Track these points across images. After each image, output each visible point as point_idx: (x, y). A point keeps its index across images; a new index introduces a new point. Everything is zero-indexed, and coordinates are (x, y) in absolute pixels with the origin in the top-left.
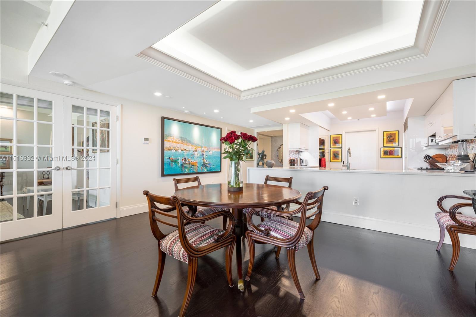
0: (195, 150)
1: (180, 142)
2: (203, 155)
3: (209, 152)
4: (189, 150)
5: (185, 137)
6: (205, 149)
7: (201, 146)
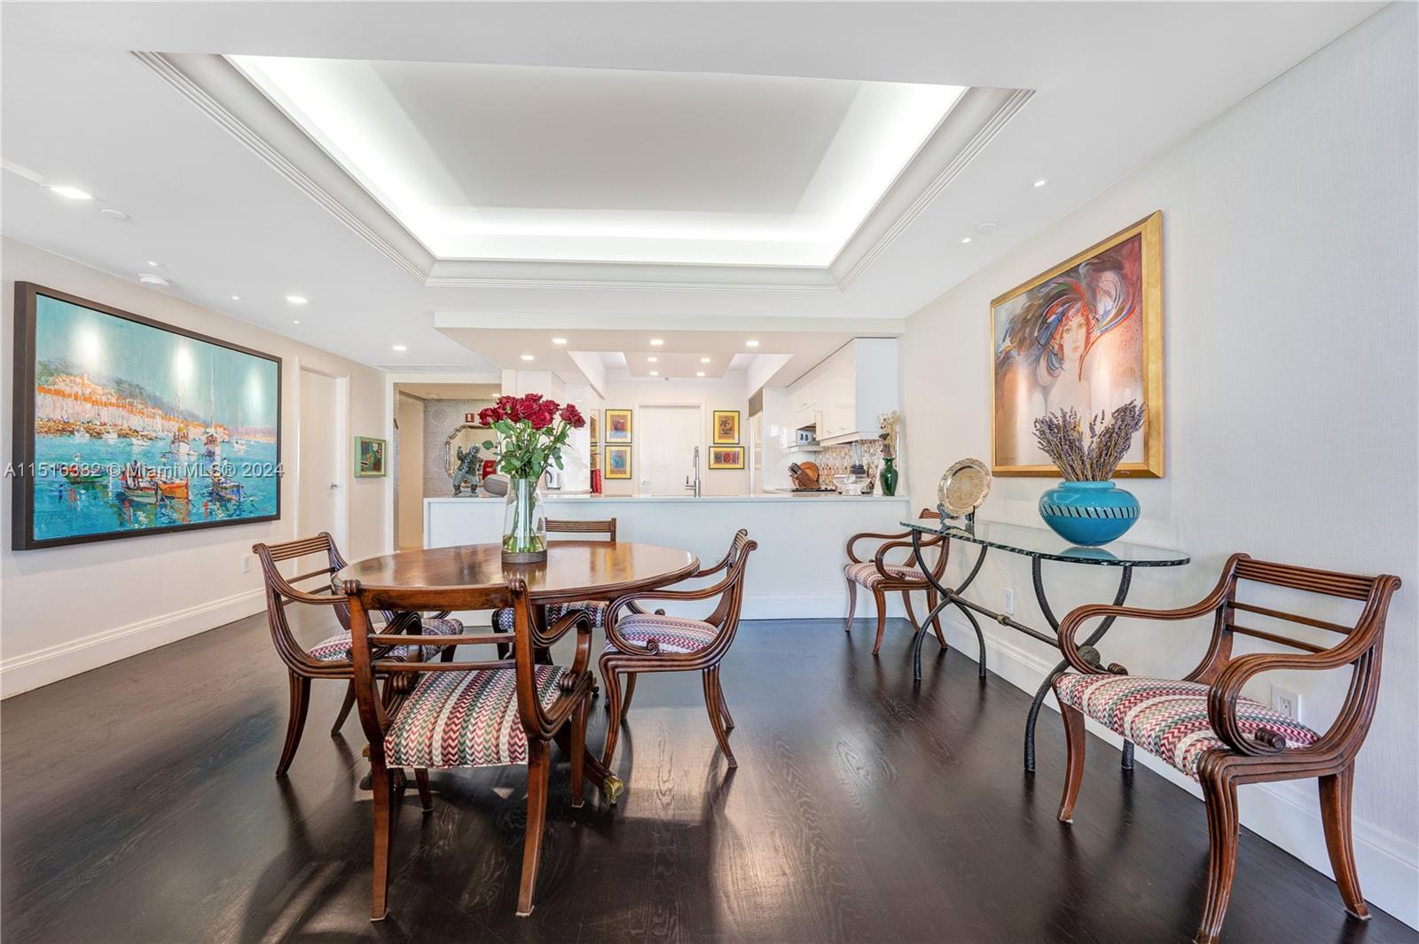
0: (180, 438)
1: (114, 401)
2: (211, 454)
3: (235, 445)
4: (154, 435)
5: (135, 382)
6: (219, 434)
7: (204, 422)
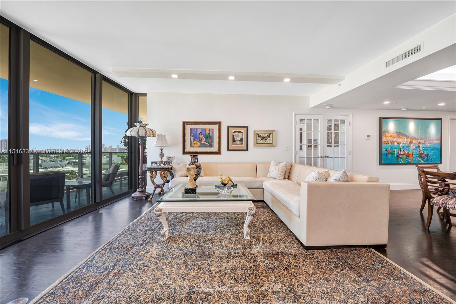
0: (411, 143)
1: (396, 136)
2: (419, 147)
3: (426, 144)
4: (405, 143)
5: (400, 132)
6: (421, 141)
7: (417, 139)
